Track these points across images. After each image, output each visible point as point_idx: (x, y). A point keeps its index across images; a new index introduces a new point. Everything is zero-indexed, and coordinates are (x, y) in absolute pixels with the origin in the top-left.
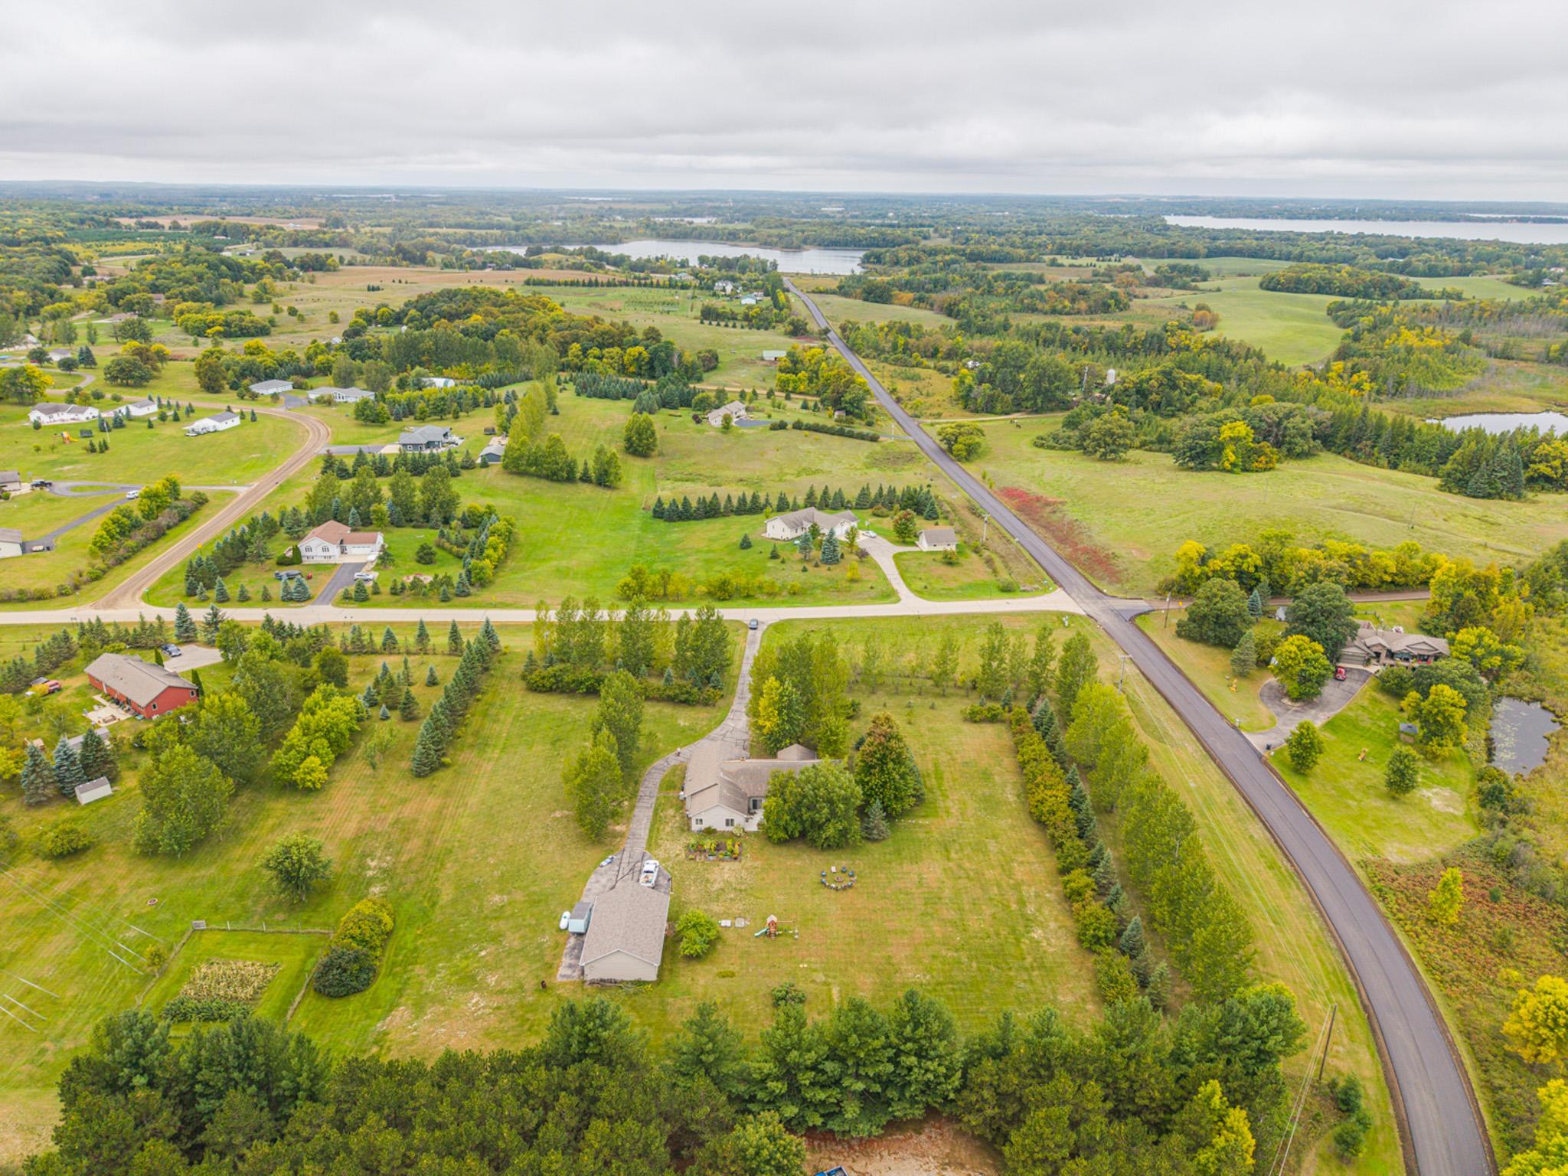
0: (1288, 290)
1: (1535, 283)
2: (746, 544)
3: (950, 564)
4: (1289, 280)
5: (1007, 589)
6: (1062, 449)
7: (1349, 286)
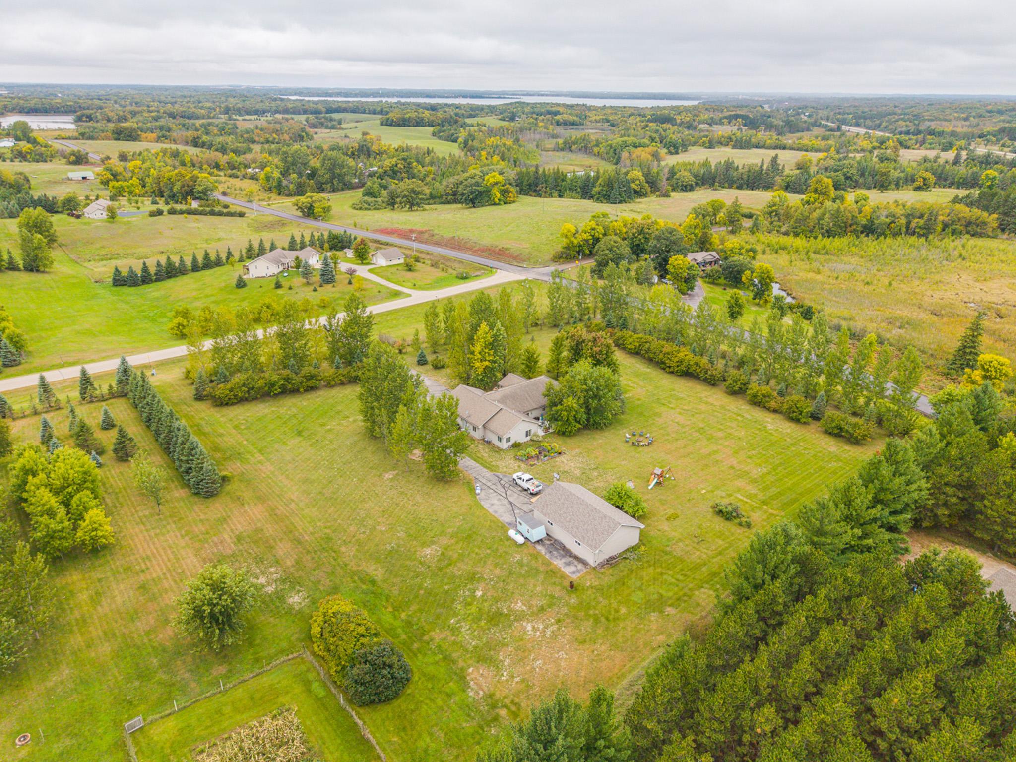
0: (399, 125)
1: (512, 119)
2: (241, 284)
3: (410, 270)
4: (399, 119)
5: (464, 278)
6: (375, 209)
7: (433, 121)
